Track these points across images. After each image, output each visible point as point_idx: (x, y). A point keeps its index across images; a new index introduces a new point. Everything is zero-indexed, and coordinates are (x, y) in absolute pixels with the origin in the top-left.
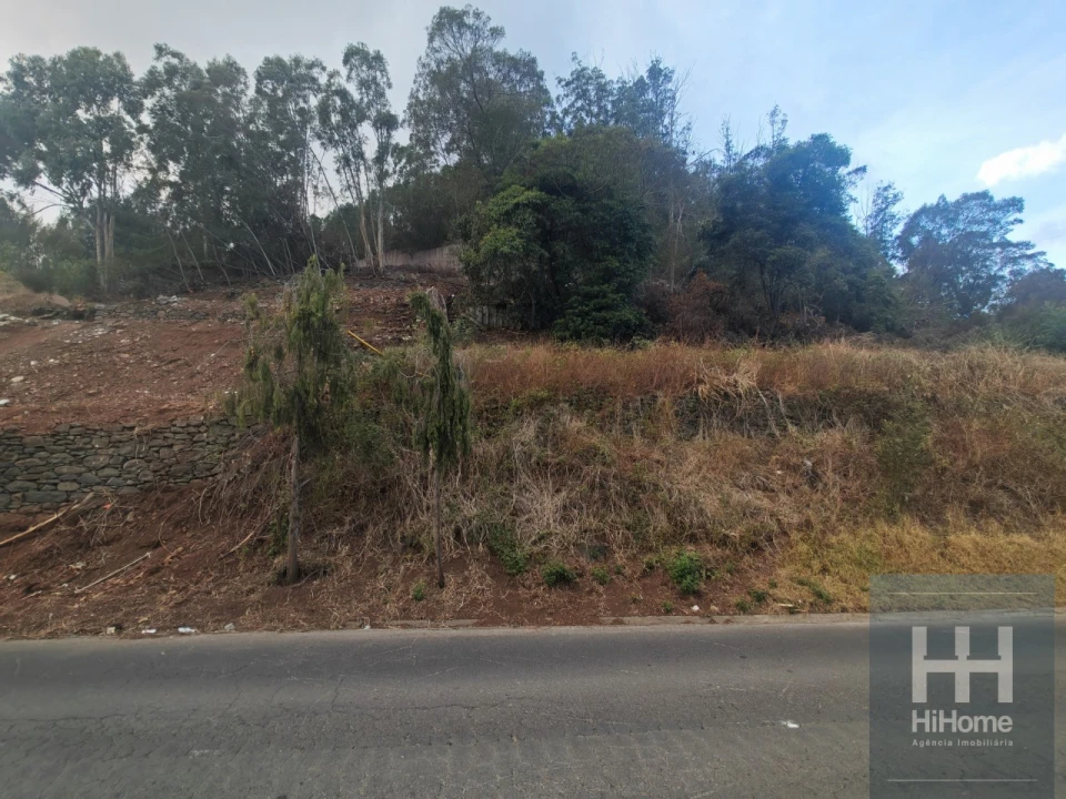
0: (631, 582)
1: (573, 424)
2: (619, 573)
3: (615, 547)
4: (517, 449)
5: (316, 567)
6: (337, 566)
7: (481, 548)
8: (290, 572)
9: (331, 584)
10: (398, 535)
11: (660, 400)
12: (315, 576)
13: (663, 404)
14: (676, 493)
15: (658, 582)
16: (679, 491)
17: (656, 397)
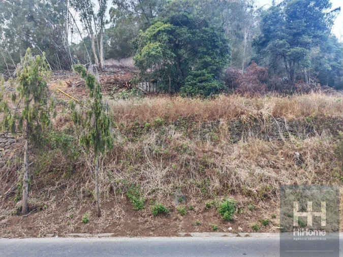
0: (198, 214)
1: (175, 135)
2: (192, 209)
3: (191, 196)
4: (146, 148)
5: (36, 207)
6: (48, 206)
7: (122, 197)
8: (24, 208)
9: (44, 215)
10: (81, 190)
11: (221, 123)
12: (36, 211)
13: (223, 125)
14: (225, 169)
15: (212, 214)
16: (227, 167)
17: (219, 121)
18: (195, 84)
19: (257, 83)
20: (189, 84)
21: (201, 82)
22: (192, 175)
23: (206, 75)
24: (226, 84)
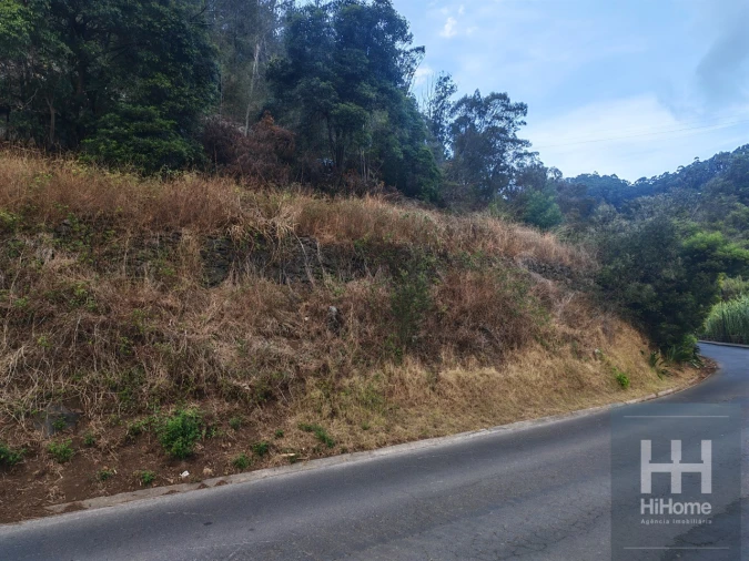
13: (188, 243)
14: (183, 344)
15: (144, 448)
16: (189, 340)
17: (180, 235)
18: (126, 137)
19: (274, 161)
20: (108, 135)
21: (143, 134)
22: (99, 361)
23: (158, 120)
24: (205, 151)
